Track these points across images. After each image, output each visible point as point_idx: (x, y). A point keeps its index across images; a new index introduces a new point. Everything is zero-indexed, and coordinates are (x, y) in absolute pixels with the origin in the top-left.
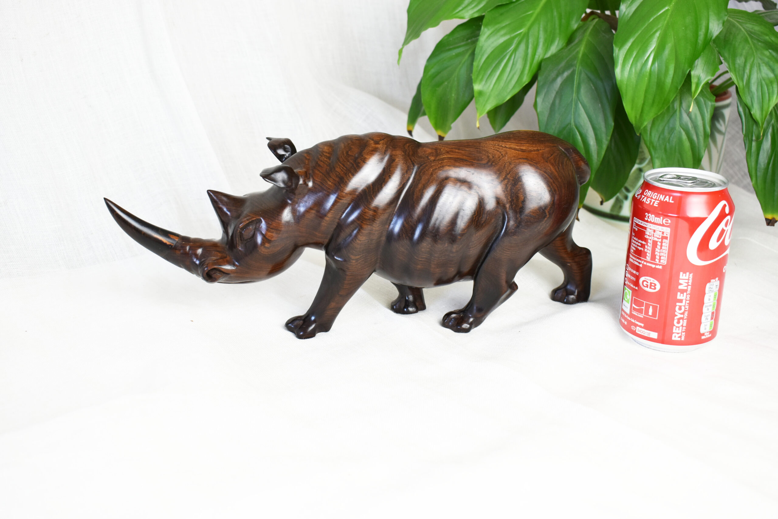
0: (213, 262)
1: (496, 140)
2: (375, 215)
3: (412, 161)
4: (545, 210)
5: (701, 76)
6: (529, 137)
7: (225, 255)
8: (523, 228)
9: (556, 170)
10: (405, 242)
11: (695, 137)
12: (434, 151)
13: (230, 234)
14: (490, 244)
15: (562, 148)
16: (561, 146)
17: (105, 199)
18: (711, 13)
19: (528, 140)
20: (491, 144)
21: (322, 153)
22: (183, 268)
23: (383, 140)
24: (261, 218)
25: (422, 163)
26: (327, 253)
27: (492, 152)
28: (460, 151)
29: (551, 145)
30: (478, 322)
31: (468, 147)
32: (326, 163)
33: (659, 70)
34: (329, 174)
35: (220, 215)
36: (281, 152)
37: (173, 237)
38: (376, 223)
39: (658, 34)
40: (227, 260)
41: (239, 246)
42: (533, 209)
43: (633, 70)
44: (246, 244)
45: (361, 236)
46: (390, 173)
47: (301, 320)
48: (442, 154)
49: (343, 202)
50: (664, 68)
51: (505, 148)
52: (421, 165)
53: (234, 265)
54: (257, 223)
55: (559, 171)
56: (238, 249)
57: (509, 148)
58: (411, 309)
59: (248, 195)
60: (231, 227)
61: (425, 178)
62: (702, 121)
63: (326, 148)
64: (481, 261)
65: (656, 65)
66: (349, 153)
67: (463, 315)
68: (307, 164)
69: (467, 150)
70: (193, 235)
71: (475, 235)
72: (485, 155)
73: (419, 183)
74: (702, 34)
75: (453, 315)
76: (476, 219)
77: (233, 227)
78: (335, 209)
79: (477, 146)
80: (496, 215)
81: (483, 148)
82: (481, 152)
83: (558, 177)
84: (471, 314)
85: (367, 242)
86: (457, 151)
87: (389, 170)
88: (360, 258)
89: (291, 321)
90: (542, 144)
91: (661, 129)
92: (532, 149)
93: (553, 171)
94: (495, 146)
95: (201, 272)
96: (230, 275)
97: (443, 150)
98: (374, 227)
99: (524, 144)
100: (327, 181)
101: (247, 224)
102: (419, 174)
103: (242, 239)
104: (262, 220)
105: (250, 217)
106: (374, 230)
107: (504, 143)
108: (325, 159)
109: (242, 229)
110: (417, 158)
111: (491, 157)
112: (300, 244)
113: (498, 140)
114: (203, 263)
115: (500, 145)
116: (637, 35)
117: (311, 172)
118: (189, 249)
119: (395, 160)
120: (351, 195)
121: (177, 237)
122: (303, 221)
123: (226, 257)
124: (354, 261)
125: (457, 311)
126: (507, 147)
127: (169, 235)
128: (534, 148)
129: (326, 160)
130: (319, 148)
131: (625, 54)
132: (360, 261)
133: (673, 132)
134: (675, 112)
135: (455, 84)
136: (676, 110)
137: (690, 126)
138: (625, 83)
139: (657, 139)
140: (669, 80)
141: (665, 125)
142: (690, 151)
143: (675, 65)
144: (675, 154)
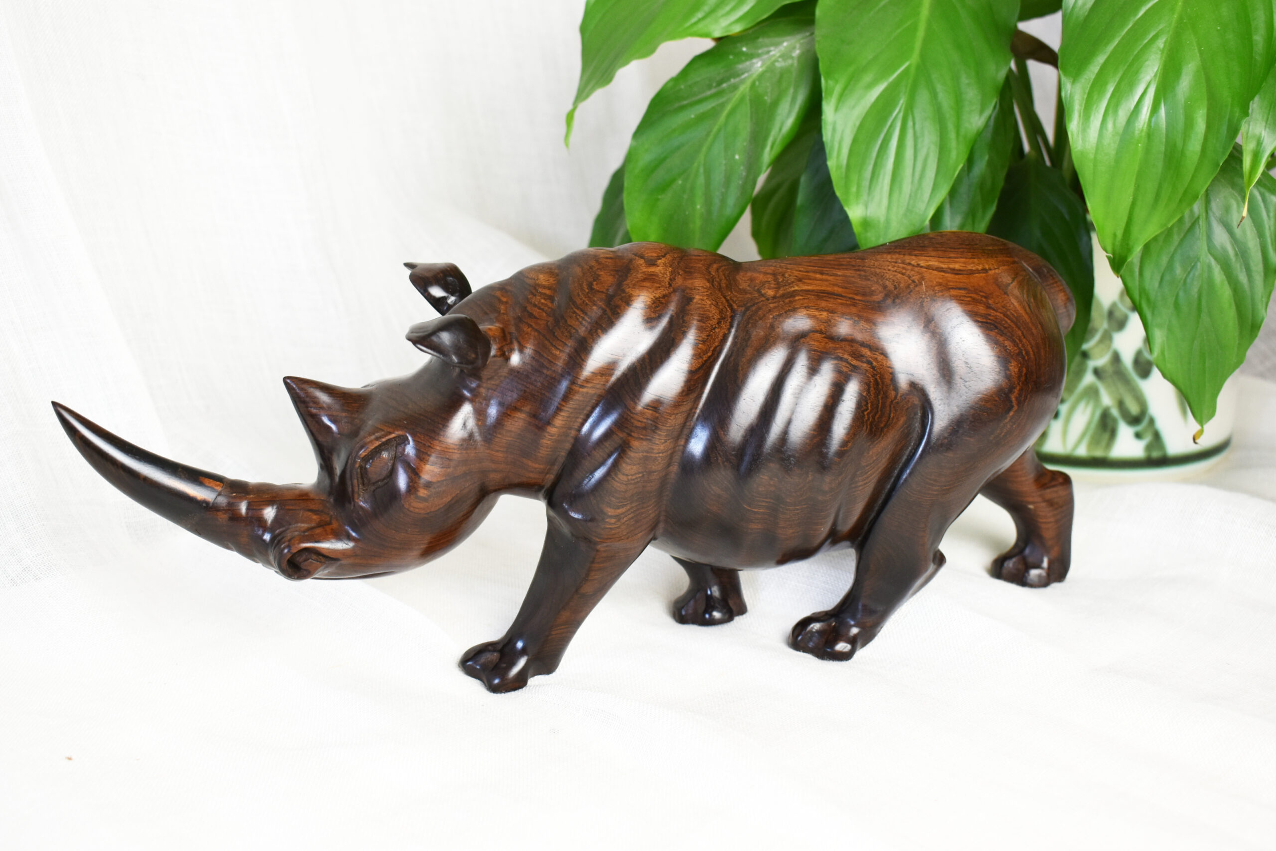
0: (302, 534)
1: (896, 252)
2: (657, 418)
3: (727, 301)
4: (1010, 395)
5: (1264, 138)
6: (962, 244)
7: (328, 519)
8: (966, 434)
9: (1025, 310)
10: (723, 473)
11: (1243, 278)
12: (770, 278)
13: (338, 471)
14: (896, 472)
15: (1028, 265)
16: (1025, 262)
17: (54, 404)
19: (962, 250)
20: (887, 261)
21: (535, 289)
22: (233, 551)
23: (664, 256)
24: (408, 435)
25: (749, 305)
26: (551, 504)
27: (891, 277)
28: (824, 277)
29: (1007, 259)
30: (867, 635)
31: (839, 269)
32: (546, 308)
33: (1170, 125)
34: (554, 333)
35: (314, 430)
36: (437, 292)
37: (209, 483)
38: (660, 435)
39: (1161, 43)
40: (332, 529)
41: (358, 498)
42: (985, 393)
43: (1110, 125)
44: (374, 491)
45: (627, 463)
46: (686, 327)
47: (494, 651)
48: (789, 284)
49: (587, 393)
50: (1181, 118)
51: (919, 268)
52: (747, 309)
53: (349, 538)
54: (398, 444)
55: (1031, 312)
56: (358, 503)
57: (926, 268)
58: (717, 615)
59: (372, 386)
60: (339, 456)
61: (758, 333)
63: (541, 276)
64: (876, 508)
65: (1162, 110)
66: (595, 287)
67: (836, 623)
68: (503, 314)
69: (839, 273)
70: (252, 477)
71: (868, 453)
72: (877, 282)
73: (747, 346)
74: (1259, 38)
75: (816, 626)
76: (869, 419)
77: (343, 455)
78: (570, 408)
79: (859, 266)
80: (907, 409)
81: (872, 270)
82: (869, 277)
83: (1030, 325)
84: (853, 618)
85: (640, 477)
86: (818, 276)
87: (681, 321)
88: (626, 512)
89: (472, 654)
90: (992, 257)
91: (1164, 260)
92: (974, 269)
93: (1021, 312)
94: (896, 265)
95: (275, 559)
96: (339, 563)
97: (790, 275)
98: (655, 443)
99: (955, 258)
100: (551, 347)
101: (376, 448)
102: (746, 327)
103: (366, 481)
104: (410, 438)
105: (383, 433)
106: (655, 451)
107: (913, 257)
108: (543, 301)
109: (366, 459)
110: (736, 294)
111: (890, 286)
112: (491, 488)
113: (900, 252)
114: (279, 538)
115: (908, 261)
116: (1111, 47)
117: (513, 329)
118: (248, 509)
119: (694, 298)
120: (604, 377)
121: (218, 483)
122: (500, 436)
123: (330, 523)
124: (613, 521)
125: (822, 614)
126: (922, 265)
127: (202, 479)
128: (978, 267)
129: (546, 302)
130: (527, 277)
131: (1087, 90)
132: (625, 519)
133: (1193, 267)
134: (1195, 222)
135: (701, 180)
136: (1198, 218)
137: (1231, 253)
138: (1092, 156)
139: (1156, 284)
140: (1195, 146)
141: (1175, 250)
142: (1234, 307)
143: (1208, 110)
144: (1199, 316)
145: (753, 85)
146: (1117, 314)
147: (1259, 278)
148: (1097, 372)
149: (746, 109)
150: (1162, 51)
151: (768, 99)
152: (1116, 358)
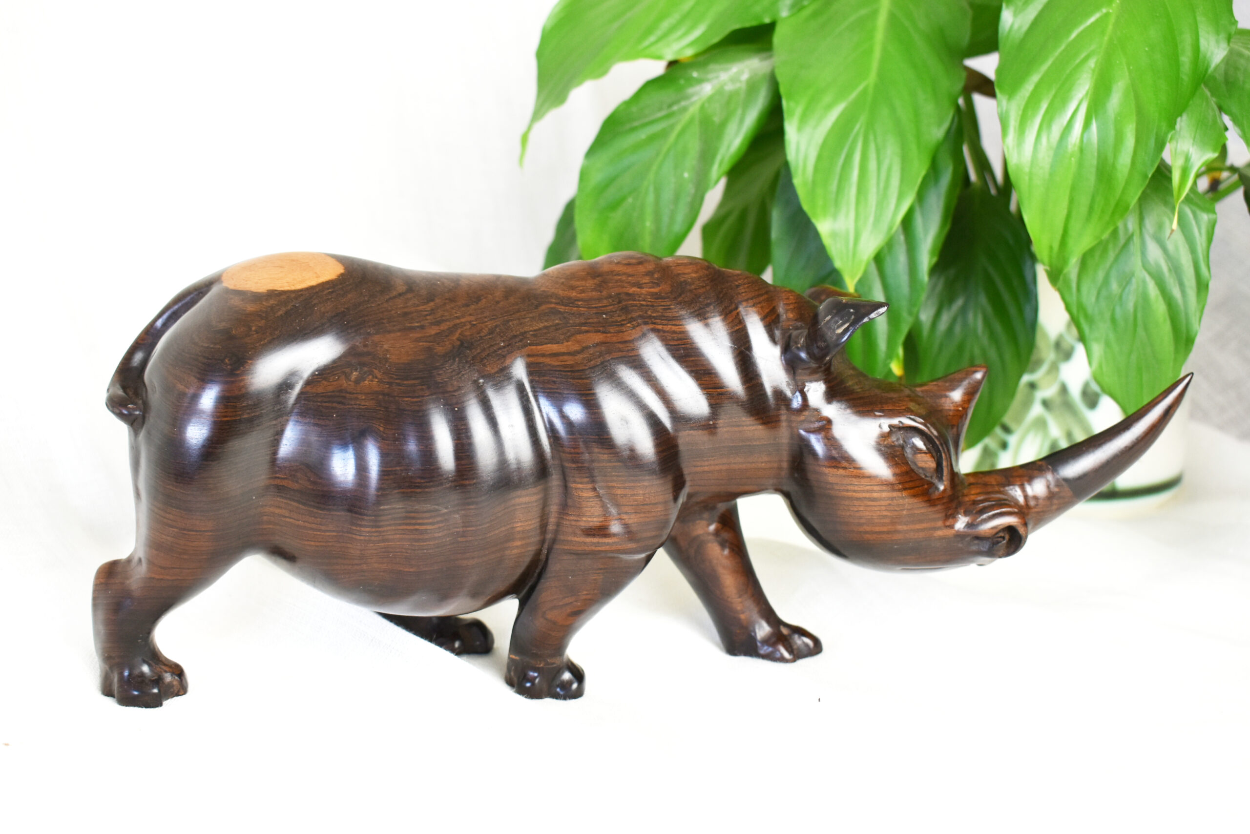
5: (1191, 154)
11: (1176, 293)
18: (1200, 19)
33: (1102, 141)
39: (1092, 63)
43: (1044, 140)
50: (1112, 133)
62: (1190, 256)
65: (1094, 127)
74: (1186, 59)
91: (1101, 275)
116: (1044, 67)
131: (1022, 108)
133: (1128, 282)
134: (1129, 239)
135: (651, 198)
136: (1133, 235)
137: (1165, 268)
138: (1027, 170)
139: (1093, 299)
140: (1125, 159)
141: (1111, 267)
142: (1168, 323)
143: (1137, 124)
144: (1135, 330)
145: (702, 107)
146: (1065, 346)
147: (1192, 293)
148: (1046, 404)
149: (695, 129)
150: (1093, 71)
151: (716, 119)
152: (1064, 390)
